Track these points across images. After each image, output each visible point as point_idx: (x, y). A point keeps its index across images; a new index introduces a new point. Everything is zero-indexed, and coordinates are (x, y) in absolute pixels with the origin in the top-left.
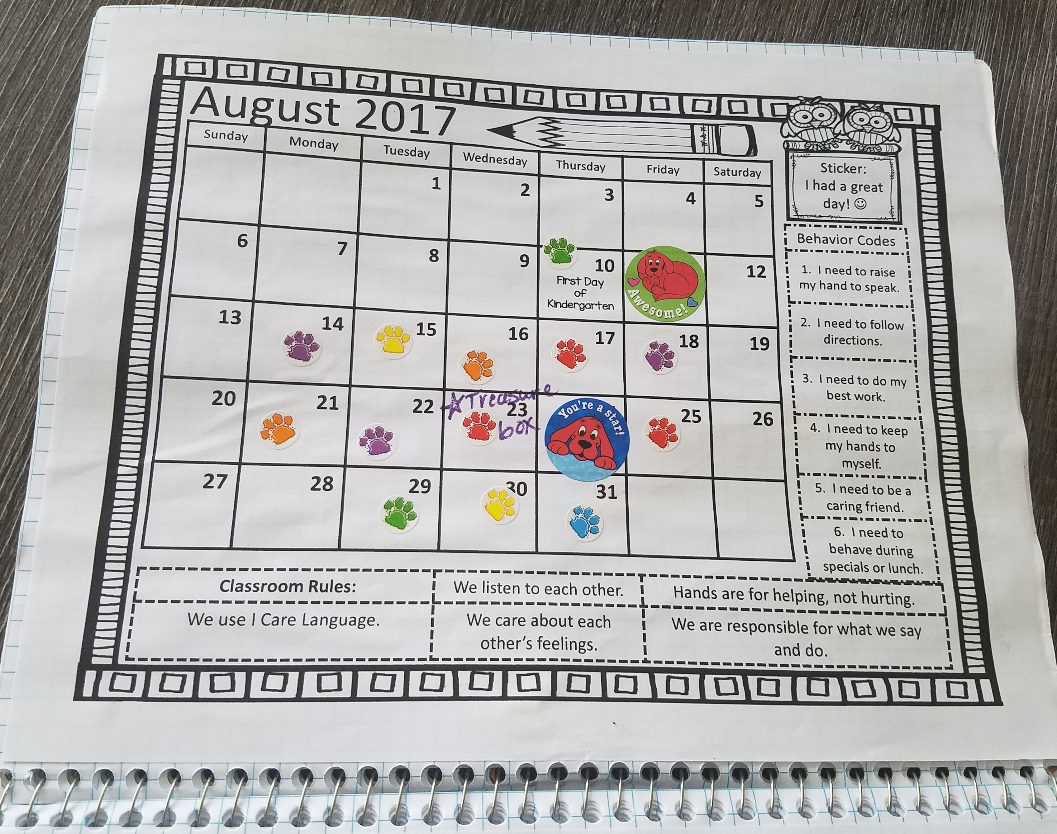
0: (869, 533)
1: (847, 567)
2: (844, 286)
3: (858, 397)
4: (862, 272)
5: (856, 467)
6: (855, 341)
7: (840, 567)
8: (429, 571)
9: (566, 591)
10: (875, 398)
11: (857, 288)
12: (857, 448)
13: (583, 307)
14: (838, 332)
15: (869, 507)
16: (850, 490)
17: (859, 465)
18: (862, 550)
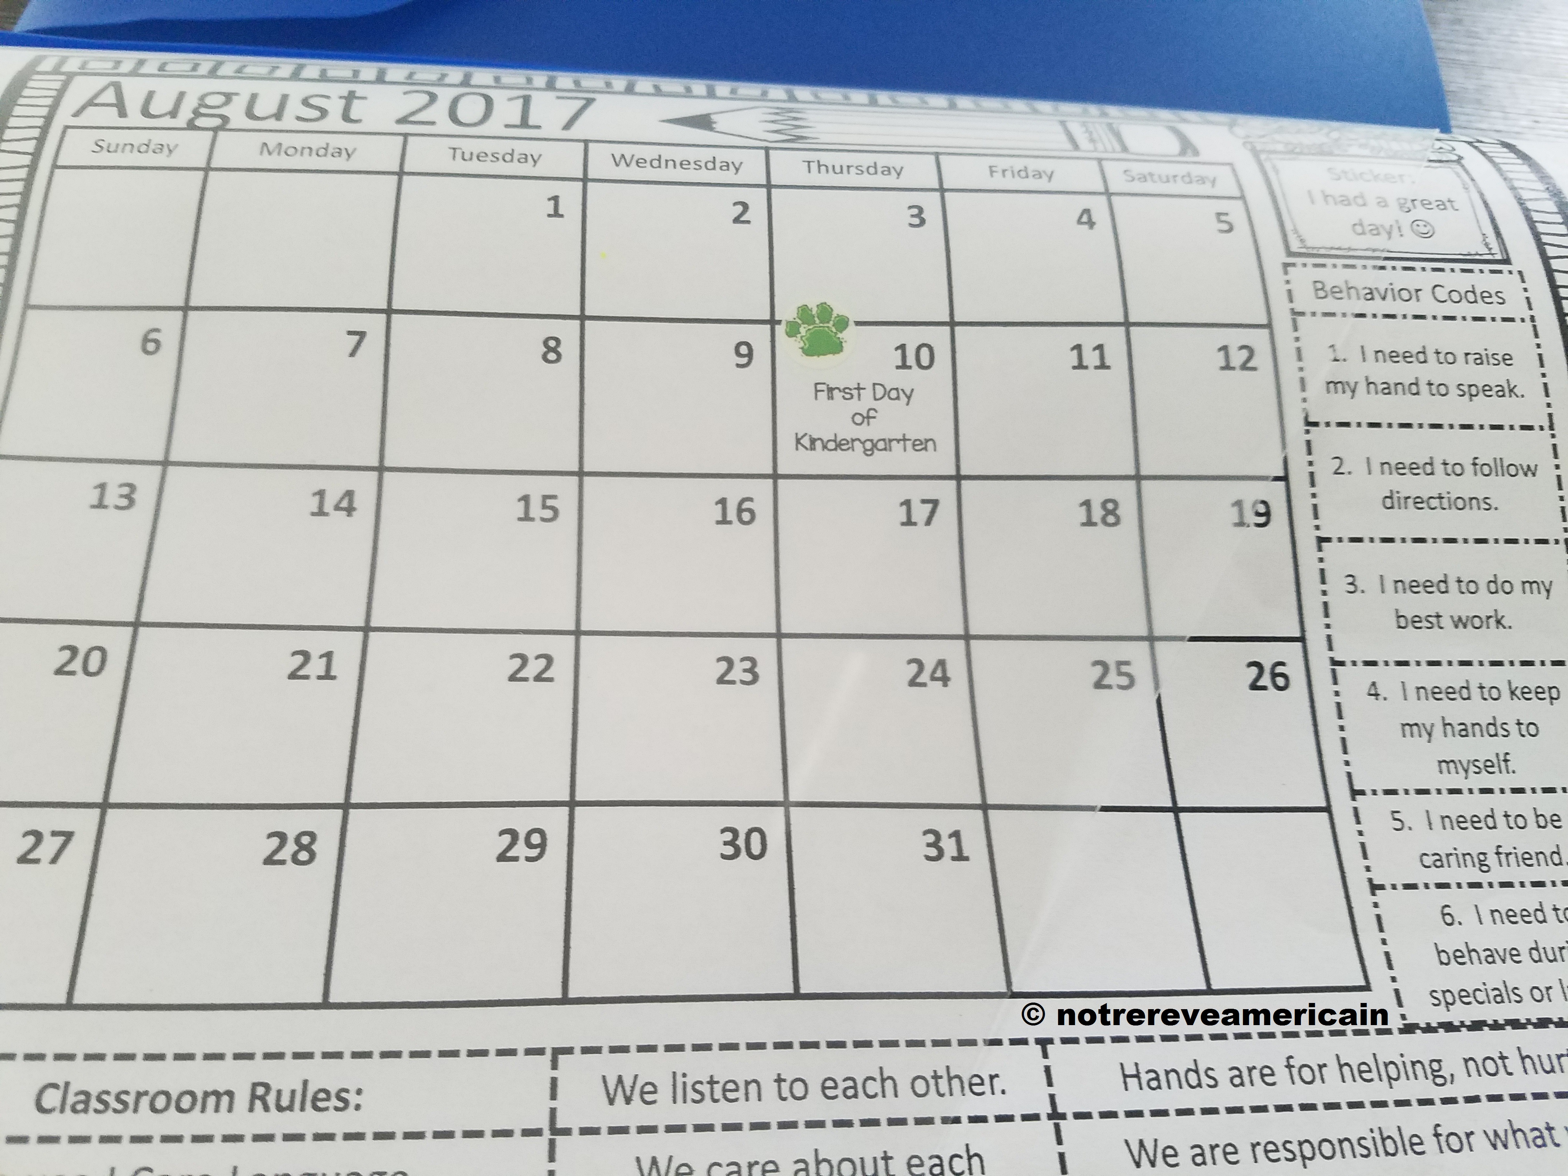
0: (1510, 916)
1: (1478, 993)
2: (1414, 388)
3: (1459, 622)
4: (1447, 358)
5: (1466, 771)
6: (1445, 503)
7: (1464, 996)
8: (540, 1052)
9: (873, 1087)
10: (1492, 621)
11: (1439, 390)
12: (1464, 732)
13: (872, 448)
14: (1410, 485)
15: (1503, 857)
16: (1460, 822)
17: (1473, 769)
18: (1501, 954)
